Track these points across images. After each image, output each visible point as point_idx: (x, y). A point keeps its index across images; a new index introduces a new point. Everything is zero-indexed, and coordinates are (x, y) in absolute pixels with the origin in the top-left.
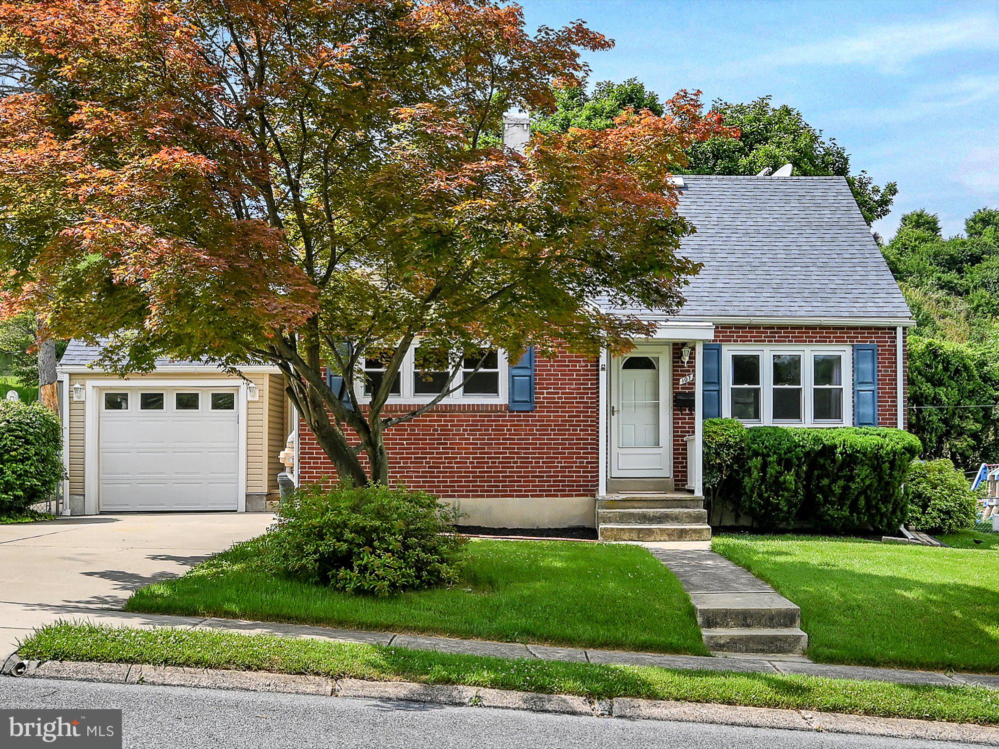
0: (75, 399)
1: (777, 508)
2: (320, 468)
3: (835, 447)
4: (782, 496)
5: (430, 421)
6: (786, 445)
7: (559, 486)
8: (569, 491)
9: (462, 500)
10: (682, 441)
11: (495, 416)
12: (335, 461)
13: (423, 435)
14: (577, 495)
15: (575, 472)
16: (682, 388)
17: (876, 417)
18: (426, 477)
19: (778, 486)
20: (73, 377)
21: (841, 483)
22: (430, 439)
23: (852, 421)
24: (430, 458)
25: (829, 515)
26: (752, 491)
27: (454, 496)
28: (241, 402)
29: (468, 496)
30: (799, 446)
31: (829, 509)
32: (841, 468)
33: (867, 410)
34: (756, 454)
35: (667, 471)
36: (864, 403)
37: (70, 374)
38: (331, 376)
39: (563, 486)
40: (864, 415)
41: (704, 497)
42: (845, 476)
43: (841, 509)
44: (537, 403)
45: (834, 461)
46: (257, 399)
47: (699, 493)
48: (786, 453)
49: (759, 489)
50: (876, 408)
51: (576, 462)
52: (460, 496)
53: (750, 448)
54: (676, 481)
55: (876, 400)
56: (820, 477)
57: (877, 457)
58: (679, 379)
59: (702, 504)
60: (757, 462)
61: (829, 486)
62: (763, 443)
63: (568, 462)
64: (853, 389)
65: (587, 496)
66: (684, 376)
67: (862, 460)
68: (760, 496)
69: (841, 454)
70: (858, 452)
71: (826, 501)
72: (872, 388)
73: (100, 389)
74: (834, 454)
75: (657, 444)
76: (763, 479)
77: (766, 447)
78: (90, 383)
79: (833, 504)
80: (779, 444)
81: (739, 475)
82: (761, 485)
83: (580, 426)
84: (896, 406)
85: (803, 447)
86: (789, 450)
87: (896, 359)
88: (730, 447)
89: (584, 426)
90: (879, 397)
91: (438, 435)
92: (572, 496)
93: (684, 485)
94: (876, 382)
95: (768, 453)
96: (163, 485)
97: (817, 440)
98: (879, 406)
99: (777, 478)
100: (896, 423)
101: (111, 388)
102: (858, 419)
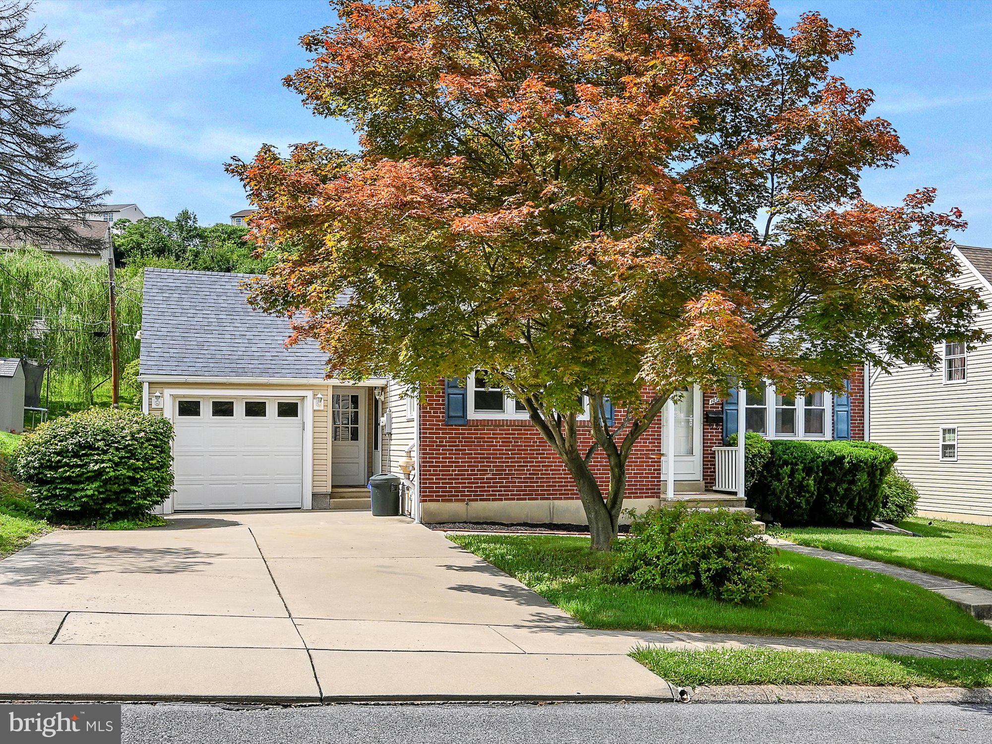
0: (154, 406)
1: (798, 506)
2: (439, 475)
3: (844, 457)
4: (804, 496)
5: (531, 434)
6: (810, 456)
7: (632, 489)
8: (640, 493)
9: (556, 502)
10: (711, 450)
11: (583, 431)
12: (579, 480)
13: (525, 446)
14: (646, 497)
15: (645, 477)
16: (711, 407)
17: (850, 432)
18: (527, 482)
19: (801, 488)
20: (152, 386)
21: (845, 486)
22: (530, 450)
23: (831, 435)
24: (530, 466)
25: (833, 511)
26: (781, 493)
27: (549, 499)
28: (307, 410)
29: (561, 499)
30: (820, 457)
31: (833, 506)
32: (845, 475)
33: (843, 427)
34: (786, 463)
35: (698, 476)
36: (841, 421)
37: (150, 383)
38: (449, 394)
39: (635, 489)
40: (841, 430)
41: (746, 498)
42: (848, 480)
43: (842, 506)
44: (616, 419)
45: (841, 469)
46: (322, 408)
47: (741, 495)
48: (809, 463)
49: (788, 491)
50: (850, 425)
51: (646, 470)
52: (554, 499)
53: (781, 458)
54: (706, 483)
55: (850, 418)
56: (828, 481)
57: (873, 466)
58: (709, 400)
59: (744, 503)
60: (787, 469)
61: (835, 488)
62: (792, 454)
63: (639, 470)
64: (833, 409)
65: (653, 497)
66: (712, 397)
67: (864, 468)
68: (787, 497)
69: (848, 463)
70: (861, 461)
71: (831, 500)
72: (846, 409)
73: (174, 397)
74: (843, 464)
75: (691, 452)
76: (791, 483)
77: (795, 458)
78: (168, 392)
79: (835, 502)
80: (805, 455)
81: (766, 479)
82: (788, 488)
83: (649, 439)
84: (863, 423)
85: (822, 457)
86: (812, 460)
87: (863, 386)
88: (763, 457)
89: (652, 439)
90: (851, 416)
91: (537, 446)
92: (642, 497)
93: (711, 487)
94: (850, 404)
95: (796, 462)
96: (234, 486)
97: (831, 452)
98: (851, 423)
99: (801, 482)
100: (863, 437)
101: (184, 396)
102: (837, 435)
